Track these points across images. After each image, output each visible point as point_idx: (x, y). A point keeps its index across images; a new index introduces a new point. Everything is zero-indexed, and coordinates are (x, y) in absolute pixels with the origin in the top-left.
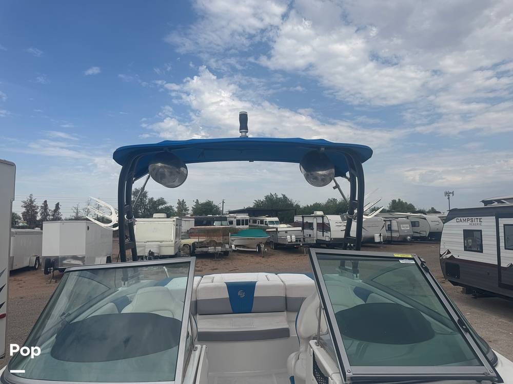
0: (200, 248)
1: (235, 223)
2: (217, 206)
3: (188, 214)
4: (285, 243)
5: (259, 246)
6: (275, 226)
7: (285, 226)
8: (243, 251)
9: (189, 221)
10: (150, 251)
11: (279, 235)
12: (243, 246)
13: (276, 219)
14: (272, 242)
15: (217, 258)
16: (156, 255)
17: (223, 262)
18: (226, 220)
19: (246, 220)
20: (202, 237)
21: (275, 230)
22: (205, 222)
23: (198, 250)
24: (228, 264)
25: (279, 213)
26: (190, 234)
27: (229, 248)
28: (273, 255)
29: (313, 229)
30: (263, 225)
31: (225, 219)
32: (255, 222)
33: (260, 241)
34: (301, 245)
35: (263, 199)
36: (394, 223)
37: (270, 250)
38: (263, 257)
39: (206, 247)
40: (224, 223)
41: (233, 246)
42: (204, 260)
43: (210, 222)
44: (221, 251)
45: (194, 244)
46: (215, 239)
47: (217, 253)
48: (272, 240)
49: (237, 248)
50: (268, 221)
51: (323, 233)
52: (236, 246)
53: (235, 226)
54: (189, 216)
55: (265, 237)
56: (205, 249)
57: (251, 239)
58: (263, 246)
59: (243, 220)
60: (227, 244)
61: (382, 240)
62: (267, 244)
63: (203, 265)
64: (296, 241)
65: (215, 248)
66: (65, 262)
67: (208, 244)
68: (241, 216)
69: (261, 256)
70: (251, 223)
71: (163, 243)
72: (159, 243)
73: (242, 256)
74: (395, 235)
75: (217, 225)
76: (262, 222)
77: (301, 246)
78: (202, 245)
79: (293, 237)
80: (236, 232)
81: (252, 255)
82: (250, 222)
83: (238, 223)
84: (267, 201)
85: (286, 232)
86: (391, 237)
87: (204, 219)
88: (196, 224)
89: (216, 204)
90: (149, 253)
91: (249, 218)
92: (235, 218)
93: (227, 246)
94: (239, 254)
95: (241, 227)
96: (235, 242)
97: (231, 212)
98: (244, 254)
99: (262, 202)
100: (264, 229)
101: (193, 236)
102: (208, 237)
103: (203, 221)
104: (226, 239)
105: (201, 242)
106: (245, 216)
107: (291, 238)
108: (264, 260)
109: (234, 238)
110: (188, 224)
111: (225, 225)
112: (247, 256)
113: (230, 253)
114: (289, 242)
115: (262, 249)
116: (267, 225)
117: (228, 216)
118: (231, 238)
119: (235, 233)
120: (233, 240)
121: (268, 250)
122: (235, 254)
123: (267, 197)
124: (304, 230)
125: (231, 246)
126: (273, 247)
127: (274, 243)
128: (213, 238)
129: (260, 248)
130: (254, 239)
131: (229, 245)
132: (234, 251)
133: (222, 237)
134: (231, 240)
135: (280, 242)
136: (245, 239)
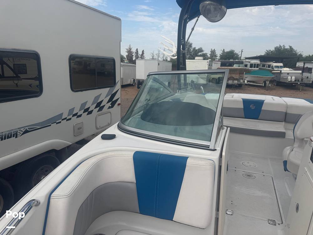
1: (249, 66)
2: (237, 54)
3: (217, 59)
4: (285, 81)
5: (265, 82)
6: (279, 69)
7: (288, 69)
8: (252, 85)
9: (217, 63)
11: (282, 75)
12: (253, 82)
13: (281, 64)
14: (276, 80)
15: (234, 88)
16: (195, 83)
17: (237, 91)
18: (243, 64)
19: (258, 65)
21: (279, 72)
22: (228, 64)
24: (241, 92)
25: (284, 60)
28: (274, 89)
29: (311, 73)
30: (269, 69)
31: (242, 63)
32: (264, 66)
33: (266, 79)
34: (299, 84)
35: (273, 49)
37: (273, 85)
38: (267, 90)
40: (241, 65)
41: (246, 81)
43: (231, 64)
44: (237, 84)
45: (219, 78)
46: (234, 76)
47: (234, 85)
48: (275, 79)
49: (248, 83)
50: (274, 65)
52: (248, 81)
53: (248, 67)
55: (271, 76)
57: (260, 77)
58: (267, 83)
59: (255, 64)
60: (241, 79)
62: (271, 82)
64: (295, 81)
65: (233, 82)
68: (253, 62)
69: (265, 90)
70: (261, 67)
72: (197, 76)
73: (252, 88)
75: (235, 66)
76: (269, 66)
79: (293, 78)
80: (248, 72)
81: (259, 88)
82: (260, 66)
83: (251, 66)
84: (276, 51)
85: (288, 74)
87: (227, 62)
88: (222, 65)
91: (259, 63)
92: (250, 62)
93: (242, 81)
94: (249, 87)
95: (253, 68)
97: (246, 58)
99: (272, 52)
100: (271, 71)
103: (226, 64)
104: (241, 76)
106: (257, 62)
107: (291, 79)
108: (267, 92)
110: (216, 66)
111: (242, 67)
112: (255, 89)
113: (243, 86)
114: (289, 81)
115: (267, 85)
116: (273, 68)
117: (244, 61)
118: (245, 76)
120: (246, 77)
121: (271, 86)
123: (276, 48)
124: (304, 73)
125: (244, 81)
126: (275, 84)
127: (277, 81)
128: (232, 75)
129: (265, 84)
130: (262, 77)
131: (243, 79)
132: (246, 85)
133: (238, 75)
134: (245, 77)
135: (282, 81)
136: (255, 77)
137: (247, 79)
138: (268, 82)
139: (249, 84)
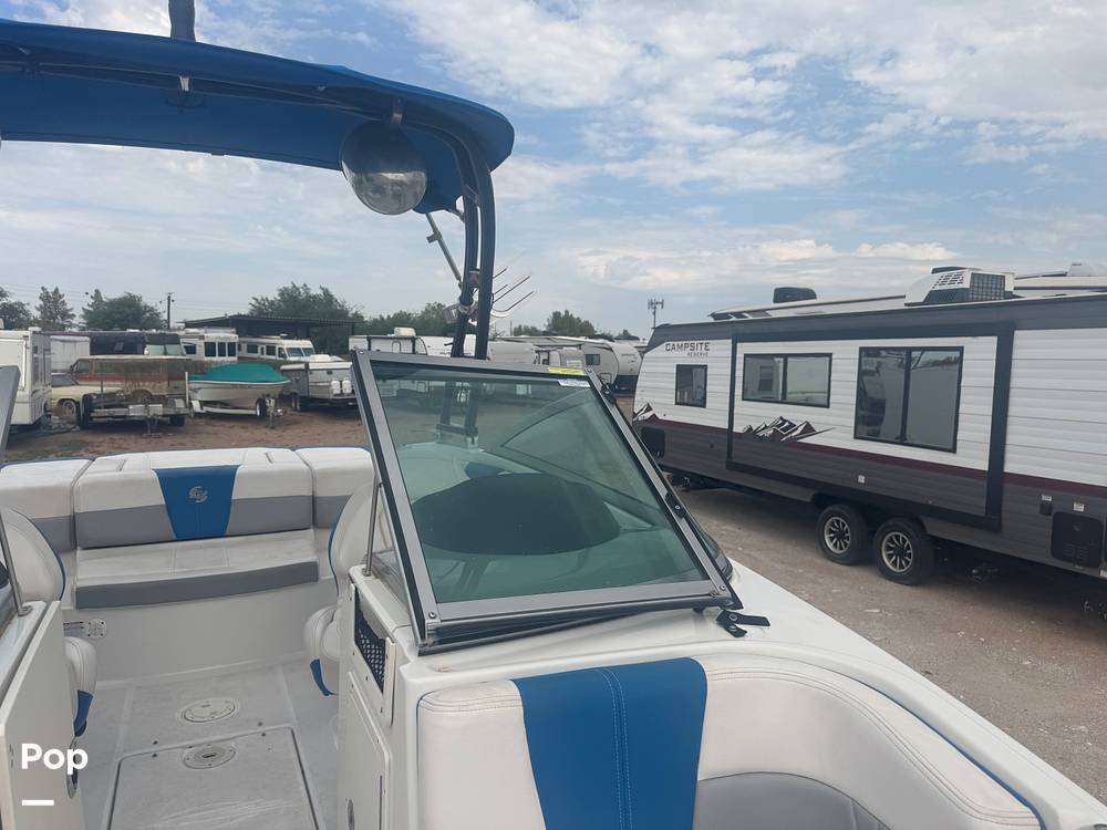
0: (106, 407)
1: (201, 350)
2: (152, 309)
3: (71, 326)
4: (326, 396)
5: (261, 403)
6: (303, 359)
7: (326, 357)
8: (222, 416)
9: (75, 342)
11: (312, 378)
12: (223, 404)
13: (307, 344)
14: (295, 394)
15: (152, 431)
18: (179, 343)
19: (232, 345)
20: (112, 383)
21: (302, 366)
22: (119, 347)
23: (101, 412)
24: (183, 444)
25: (315, 330)
26: (77, 373)
27: (186, 407)
28: (296, 423)
30: (273, 357)
31: (175, 340)
32: (253, 348)
33: (265, 392)
35: (273, 295)
36: (555, 357)
37: (289, 410)
38: (273, 428)
39: (122, 406)
40: (170, 348)
41: (196, 405)
42: (115, 437)
43: (134, 346)
44: (164, 416)
45: (87, 398)
46: (148, 386)
47: (152, 420)
48: (294, 390)
49: (206, 409)
50: (285, 347)
52: (203, 403)
53: (200, 355)
54: (75, 330)
55: (277, 383)
56: (118, 411)
57: (242, 386)
58: (271, 403)
59: (222, 345)
60: (178, 398)
61: (530, 392)
62: (283, 399)
64: (353, 391)
65: (147, 408)
67: (126, 400)
68: (215, 335)
69: (266, 427)
70: (244, 352)
73: (219, 427)
75: (152, 353)
76: (271, 350)
78: (110, 400)
79: (347, 383)
80: (200, 371)
81: (245, 425)
82: (240, 349)
83: (210, 349)
84: (283, 300)
85: (330, 372)
87: (117, 338)
88: (96, 347)
89: (151, 304)
91: (237, 340)
92: (202, 337)
93: (180, 404)
94: (213, 422)
95: (217, 359)
96: (199, 395)
97: (189, 325)
98: (223, 423)
99: (272, 303)
100: (276, 366)
101: (85, 379)
102: (127, 380)
103: (114, 344)
104: (176, 387)
105: (111, 395)
106: (228, 335)
107: (341, 386)
108: (273, 434)
109: (197, 386)
110: (71, 350)
111: (175, 353)
112: (232, 427)
113: (186, 421)
114: (337, 395)
115: (271, 411)
116: (284, 356)
117: (182, 333)
118: (189, 385)
119: (200, 374)
120: (195, 390)
121: (285, 412)
122: (201, 421)
123: (283, 293)
125: (191, 404)
126: (298, 407)
127: (301, 397)
128: (141, 384)
129: (264, 408)
130: (250, 387)
131: (185, 401)
132: (198, 415)
133: (166, 383)
134: (190, 389)
135: (314, 393)
136: (226, 387)
137: (201, 396)
138: (273, 401)
139: (208, 413)
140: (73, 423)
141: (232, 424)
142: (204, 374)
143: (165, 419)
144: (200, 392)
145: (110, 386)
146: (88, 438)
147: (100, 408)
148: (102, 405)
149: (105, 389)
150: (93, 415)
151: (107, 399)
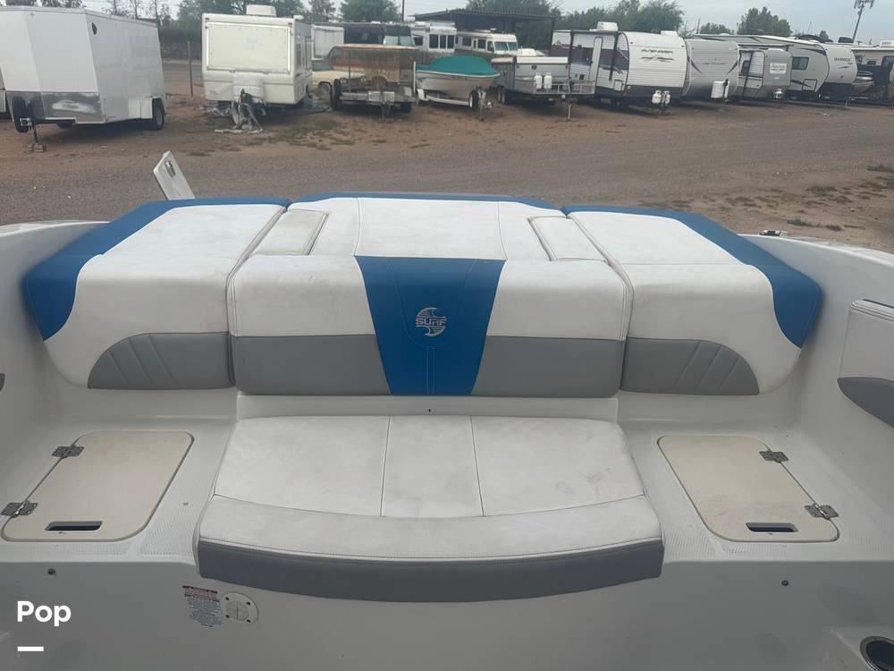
0: (353, 91)
1: (426, 42)
2: (391, 3)
4: (529, 91)
5: (475, 94)
6: (511, 53)
7: (532, 52)
8: (440, 105)
9: (333, 31)
10: (243, 92)
11: (518, 72)
12: (442, 94)
13: (512, 38)
14: (502, 87)
15: (386, 116)
16: (256, 101)
17: (397, 127)
18: (409, 34)
19: (451, 38)
20: (357, 69)
21: (511, 60)
22: (365, 36)
23: (347, 96)
24: (409, 131)
25: (520, 23)
26: (333, 60)
27: (413, 95)
28: (502, 116)
29: (590, 63)
30: (484, 51)
31: (407, 31)
32: (467, 41)
33: (478, 84)
34: (564, 97)
36: (759, 58)
37: (495, 105)
38: (482, 120)
39: (364, 90)
40: (403, 39)
41: (421, 92)
42: (359, 119)
43: (375, 36)
44: (395, 102)
45: (337, 81)
46: (384, 73)
47: (386, 106)
48: (503, 84)
49: (429, 97)
50: (494, 41)
51: (611, 74)
52: (427, 92)
53: (426, 47)
54: (335, 22)
55: (491, 76)
56: (361, 96)
57: (459, 78)
58: (482, 96)
59: (443, 37)
60: (407, 86)
61: (726, 95)
62: (493, 91)
63: (358, 131)
64: (554, 88)
65: (382, 95)
66: (57, 106)
67: (368, 86)
68: (438, 28)
69: (477, 118)
70: (460, 45)
71: (270, 75)
72: (261, 75)
73: (439, 116)
74: (754, 84)
75: (389, 43)
76: (482, 43)
77: (564, 100)
78: (357, 86)
79: (548, 78)
80: (426, 61)
81: (460, 115)
82: (457, 42)
83: (434, 41)
85: (534, 66)
86: (745, 88)
87: (364, 29)
88: (349, 38)
90: (241, 96)
91: (455, 34)
92: (428, 30)
93: (408, 92)
94: (433, 110)
95: (439, 50)
96: (424, 83)
97: (419, 18)
98: (442, 112)
100: (488, 58)
101: (337, 64)
102: (368, 67)
103: (361, 34)
104: (405, 76)
105: (356, 80)
106: (449, 28)
107: (542, 81)
108: (482, 126)
109: (423, 75)
111: (406, 44)
112: (449, 117)
113: (413, 107)
114: (538, 90)
115: (482, 103)
116: (492, 50)
117: (413, 26)
118: (417, 74)
119: (425, 64)
120: (421, 79)
121: (492, 104)
122: (424, 109)
124: (573, 65)
125: (417, 92)
126: (503, 100)
127: (506, 90)
128: (379, 71)
129: (476, 100)
130: (466, 79)
131: (412, 88)
132: (423, 103)
133: (398, 71)
134: (417, 78)
135: (518, 87)
136: (446, 78)
137: (425, 85)
138: (484, 94)
139: (430, 101)
140: (327, 104)
141: (448, 113)
142: (429, 64)
143: (397, 105)
144: (425, 81)
145: (356, 72)
146: (337, 118)
147: (347, 91)
148: (349, 89)
149: (352, 74)
150: (341, 98)
151: (354, 84)
